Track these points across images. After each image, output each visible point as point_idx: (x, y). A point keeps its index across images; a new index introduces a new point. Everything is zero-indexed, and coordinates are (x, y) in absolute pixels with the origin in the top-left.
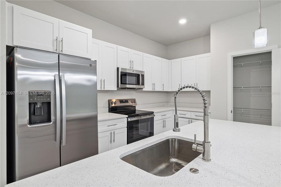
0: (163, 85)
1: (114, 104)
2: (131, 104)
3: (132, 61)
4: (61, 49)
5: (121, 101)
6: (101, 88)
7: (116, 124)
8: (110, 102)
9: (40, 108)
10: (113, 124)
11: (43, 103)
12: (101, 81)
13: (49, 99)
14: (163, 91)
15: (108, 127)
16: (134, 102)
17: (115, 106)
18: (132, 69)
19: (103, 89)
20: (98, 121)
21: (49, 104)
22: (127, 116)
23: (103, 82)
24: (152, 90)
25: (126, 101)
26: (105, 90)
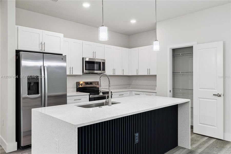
0: (123, 70)
1: (80, 85)
2: (95, 86)
3: (94, 52)
4: (44, 49)
5: (87, 83)
6: (70, 73)
7: (80, 99)
8: (78, 84)
9: (33, 85)
10: (78, 99)
11: (34, 83)
12: (70, 68)
13: (38, 81)
14: (123, 75)
15: (74, 101)
16: (98, 84)
17: (82, 86)
18: (95, 58)
19: (71, 74)
20: (67, 96)
21: (38, 83)
22: (89, 94)
23: (72, 69)
24: (112, 74)
25: (91, 83)
26: (73, 74)
